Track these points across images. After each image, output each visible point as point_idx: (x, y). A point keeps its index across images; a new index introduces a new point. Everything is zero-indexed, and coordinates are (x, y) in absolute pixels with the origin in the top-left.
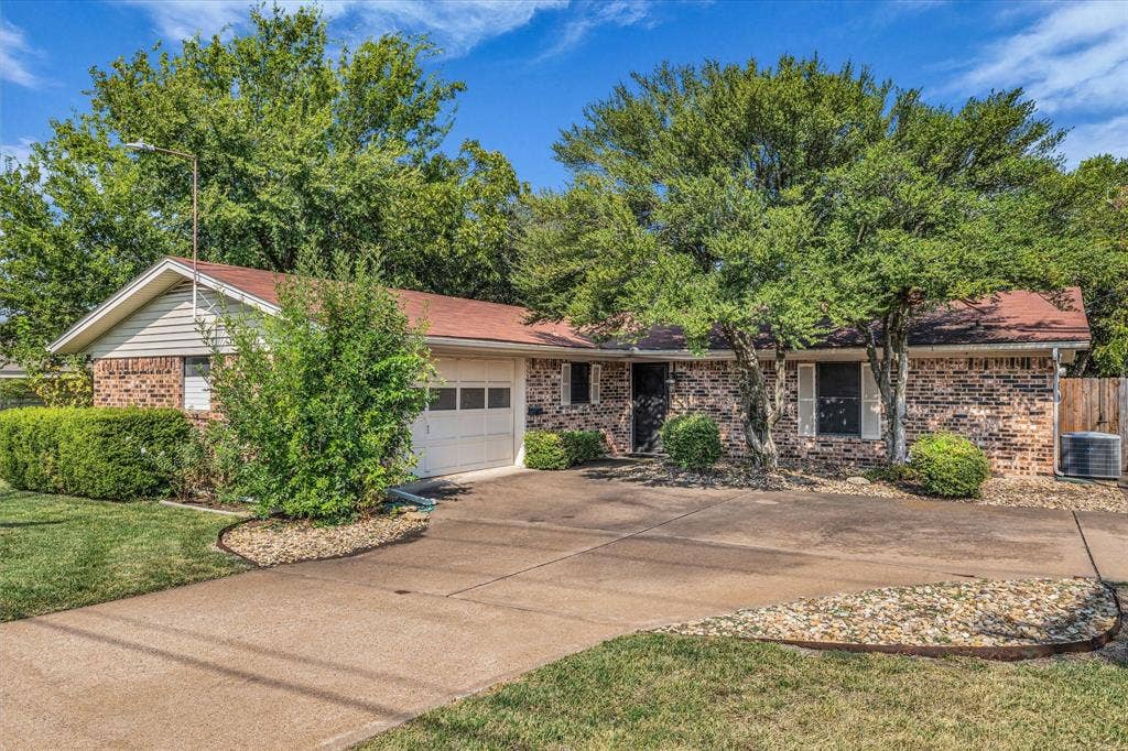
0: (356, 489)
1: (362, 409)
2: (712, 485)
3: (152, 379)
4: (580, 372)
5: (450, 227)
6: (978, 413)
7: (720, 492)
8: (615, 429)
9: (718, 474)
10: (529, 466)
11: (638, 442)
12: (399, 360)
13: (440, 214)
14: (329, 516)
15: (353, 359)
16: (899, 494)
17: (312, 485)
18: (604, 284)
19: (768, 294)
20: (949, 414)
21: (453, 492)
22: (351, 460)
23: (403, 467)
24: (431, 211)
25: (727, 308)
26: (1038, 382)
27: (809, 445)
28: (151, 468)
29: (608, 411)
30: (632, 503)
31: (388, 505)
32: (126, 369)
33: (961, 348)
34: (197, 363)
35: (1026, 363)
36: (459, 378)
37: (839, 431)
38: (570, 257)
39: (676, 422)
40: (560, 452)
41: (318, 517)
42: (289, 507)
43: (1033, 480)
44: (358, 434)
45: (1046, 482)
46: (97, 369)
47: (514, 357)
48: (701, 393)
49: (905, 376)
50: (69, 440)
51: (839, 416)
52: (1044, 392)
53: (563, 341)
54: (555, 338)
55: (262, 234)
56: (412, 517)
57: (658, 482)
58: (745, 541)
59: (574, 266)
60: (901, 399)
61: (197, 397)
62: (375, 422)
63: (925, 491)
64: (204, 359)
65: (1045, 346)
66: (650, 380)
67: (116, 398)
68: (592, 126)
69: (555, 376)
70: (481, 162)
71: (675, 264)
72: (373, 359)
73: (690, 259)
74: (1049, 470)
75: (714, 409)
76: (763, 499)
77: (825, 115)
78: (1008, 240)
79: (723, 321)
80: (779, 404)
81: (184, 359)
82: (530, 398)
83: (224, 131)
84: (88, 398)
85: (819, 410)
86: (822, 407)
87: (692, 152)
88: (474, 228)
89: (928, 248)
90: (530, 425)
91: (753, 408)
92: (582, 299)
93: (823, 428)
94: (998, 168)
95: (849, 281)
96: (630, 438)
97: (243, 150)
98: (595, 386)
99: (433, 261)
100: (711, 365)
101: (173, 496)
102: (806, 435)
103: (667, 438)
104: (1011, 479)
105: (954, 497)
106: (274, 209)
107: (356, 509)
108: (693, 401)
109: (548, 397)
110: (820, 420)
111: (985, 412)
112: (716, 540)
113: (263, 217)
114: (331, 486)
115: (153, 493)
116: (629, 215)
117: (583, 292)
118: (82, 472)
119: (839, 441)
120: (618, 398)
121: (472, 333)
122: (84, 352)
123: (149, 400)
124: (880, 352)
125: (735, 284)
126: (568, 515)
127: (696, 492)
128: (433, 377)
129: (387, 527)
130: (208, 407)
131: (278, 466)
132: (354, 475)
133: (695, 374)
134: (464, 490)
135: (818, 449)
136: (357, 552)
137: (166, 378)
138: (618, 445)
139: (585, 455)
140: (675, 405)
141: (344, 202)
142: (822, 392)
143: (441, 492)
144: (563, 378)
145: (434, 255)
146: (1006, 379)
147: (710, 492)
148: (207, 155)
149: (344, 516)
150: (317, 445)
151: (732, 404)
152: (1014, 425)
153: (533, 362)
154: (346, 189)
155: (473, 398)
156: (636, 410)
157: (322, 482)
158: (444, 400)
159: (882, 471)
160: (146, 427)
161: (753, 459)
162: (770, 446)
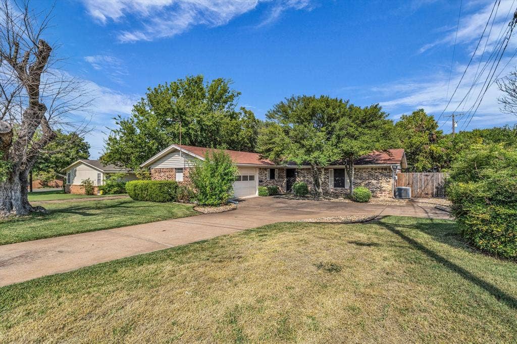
0: (221, 199)
1: (222, 181)
2: (305, 200)
3: (167, 174)
4: (272, 172)
5: (237, 132)
6: (374, 182)
7: (307, 201)
8: (282, 186)
9: (307, 197)
10: (259, 195)
11: (287, 190)
12: (231, 169)
13: (235, 128)
14: (215, 205)
15: (221, 170)
16: (350, 201)
17: (212, 198)
18: (277, 151)
19: (316, 154)
20: (367, 182)
21: (241, 201)
22: (221, 192)
23: (231, 194)
24: (233, 128)
25: (306, 157)
26: (389, 174)
27: (332, 190)
28: (170, 195)
29: (280, 181)
30: (284, 203)
31: (227, 203)
32: (160, 171)
33: (368, 165)
34: (180, 170)
35: (385, 169)
36: (242, 173)
37: (339, 186)
38: (270, 144)
39: (296, 184)
40: (267, 192)
41: (212, 205)
42: (206, 203)
43: (387, 199)
44: (221, 186)
45: (389, 199)
46: (153, 171)
47: (255, 168)
48: (304, 177)
49: (353, 172)
50: (151, 188)
51: (339, 183)
52: (390, 176)
53: (268, 163)
54: (266, 163)
55: (189, 135)
56: (233, 206)
57: (292, 199)
58: (308, 210)
59: (271, 146)
60: (353, 178)
61: (179, 178)
62: (225, 184)
63: (355, 201)
64: (182, 169)
65: (389, 165)
66: (291, 173)
67: (158, 178)
68: (275, 110)
69: (266, 172)
70: (245, 113)
71: (294, 146)
72: (225, 170)
73: (299, 145)
74: (391, 196)
75: (307, 181)
76: (316, 202)
77: (330, 110)
78: (373, 141)
79: (305, 160)
80: (323, 179)
81: (176, 169)
82: (259, 178)
83: (180, 109)
84: (150, 178)
85: (334, 181)
86: (335, 180)
87: (299, 118)
88: (244, 132)
89: (354, 143)
90: (259, 185)
91: (316, 180)
92: (272, 155)
93: (335, 186)
94: (372, 123)
95: (335, 151)
96: (285, 188)
97: (184, 114)
98: (276, 174)
99: (233, 141)
100: (306, 169)
101: (175, 201)
102: (331, 188)
103: (294, 188)
104: (381, 198)
105: (363, 202)
106: (193, 129)
107: (221, 204)
108: (302, 179)
109: (264, 178)
110: (335, 184)
111: (376, 181)
112: (302, 210)
113: (190, 131)
114: (216, 198)
115: (170, 200)
116: (284, 134)
117: (273, 153)
118: (154, 195)
119: (339, 189)
120: (282, 178)
121: (245, 162)
122: (148, 167)
123: (167, 179)
124: (348, 166)
125: (309, 151)
126: (269, 205)
127: (301, 201)
128: (238, 173)
129: (228, 207)
130: (182, 180)
131: (204, 194)
132: (221, 196)
133: (303, 172)
134: (244, 200)
135: (334, 191)
136: (223, 212)
137: (171, 173)
138: (283, 190)
139: (274, 192)
140: (297, 180)
141: (210, 126)
142: (335, 177)
143: (240, 201)
144: (268, 173)
145: (233, 140)
146: (381, 173)
147: (304, 201)
148: (175, 115)
149: (219, 205)
150: (212, 189)
151: (312, 179)
152: (383, 185)
153: (260, 169)
154: (211, 123)
155: (245, 178)
156: (287, 181)
157: (214, 197)
158: (239, 179)
159: (348, 196)
160: (169, 185)
161: (316, 193)
162: (321, 190)
